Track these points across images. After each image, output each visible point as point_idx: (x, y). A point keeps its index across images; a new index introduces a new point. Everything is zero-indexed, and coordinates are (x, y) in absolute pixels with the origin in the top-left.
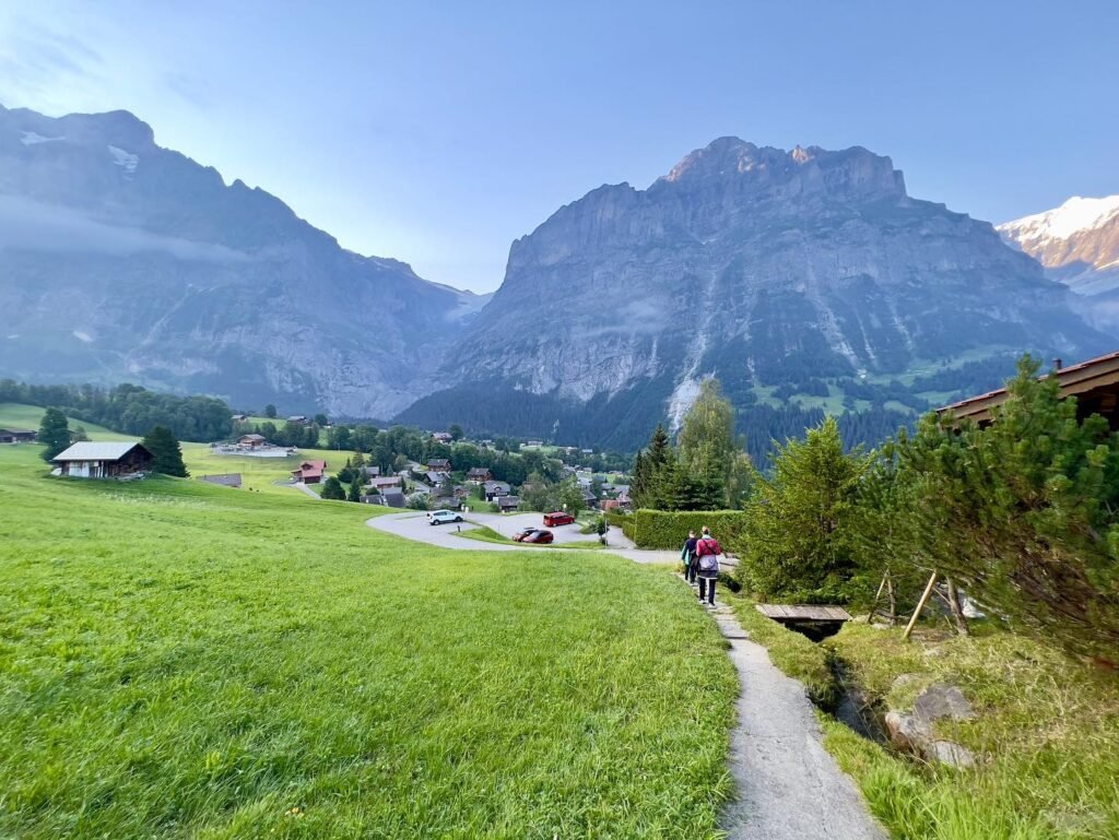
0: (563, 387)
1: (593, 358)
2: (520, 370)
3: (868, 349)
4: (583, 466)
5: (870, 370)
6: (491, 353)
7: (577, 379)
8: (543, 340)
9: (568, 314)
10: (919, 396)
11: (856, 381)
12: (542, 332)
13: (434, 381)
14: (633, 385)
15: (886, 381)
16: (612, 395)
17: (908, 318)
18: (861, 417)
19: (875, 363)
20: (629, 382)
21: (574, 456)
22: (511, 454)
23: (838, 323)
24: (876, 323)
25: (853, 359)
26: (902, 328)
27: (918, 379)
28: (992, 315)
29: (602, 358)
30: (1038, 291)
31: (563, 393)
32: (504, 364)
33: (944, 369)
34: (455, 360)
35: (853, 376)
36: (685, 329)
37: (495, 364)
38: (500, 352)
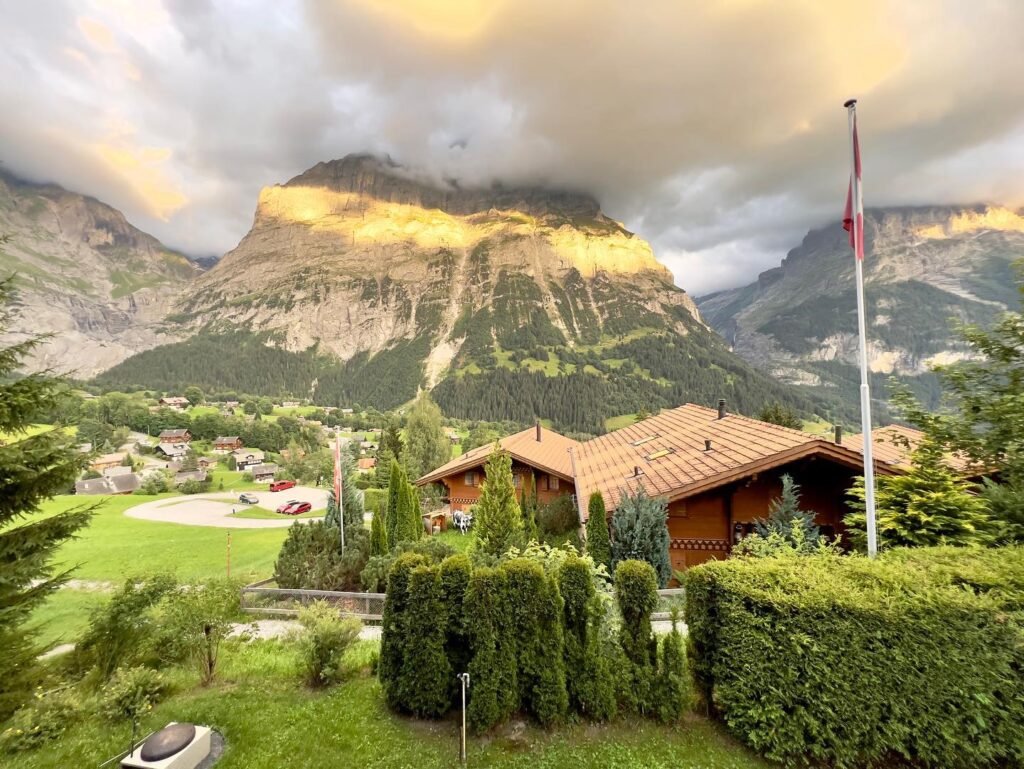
0: (322, 345)
1: (353, 318)
2: (271, 325)
3: (575, 325)
4: (344, 425)
5: (577, 341)
6: (236, 305)
7: (337, 337)
8: (299, 295)
9: (327, 272)
10: (605, 362)
11: (567, 349)
12: (298, 287)
13: (157, 332)
14: (393, 346)
15: (585, 350)
16: (373, 355)
17: (600, 304)
18: (569, 377)
19: (579, 336)
20: (390, 343)
21: (334, 417)
22: (264, 417)
23: (556, 303)
24: (581, 307)
25: (566, 333)
26: (596, 311)
27: (604, 350)
28: (646, 306)
29: (363, 319)
30: (671, 293)
31: (321, 351)
32: (252, 318)
33: (620, 343)
34: (188, 310)
35: (565, 345)
36: (440, 298)
37: (243, 318)
38: (247, 305)
